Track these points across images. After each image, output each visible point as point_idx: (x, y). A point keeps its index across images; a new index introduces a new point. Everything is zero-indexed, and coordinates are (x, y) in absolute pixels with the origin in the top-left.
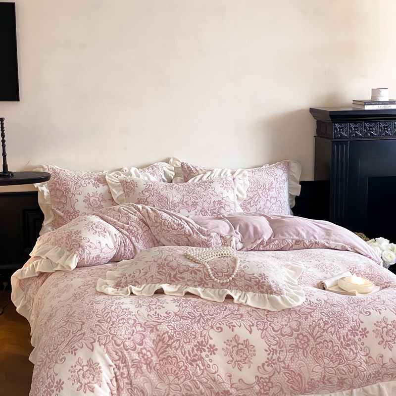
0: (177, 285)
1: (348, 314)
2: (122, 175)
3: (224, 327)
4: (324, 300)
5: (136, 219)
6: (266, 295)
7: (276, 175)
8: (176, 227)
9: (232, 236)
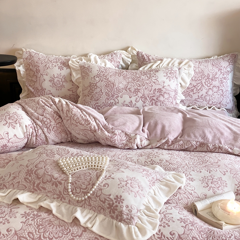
4: (178, 235)
5: (50, 112)
6: (115, 222)
7: (221, 67)
8: (83, 122)
9: (136, 134)
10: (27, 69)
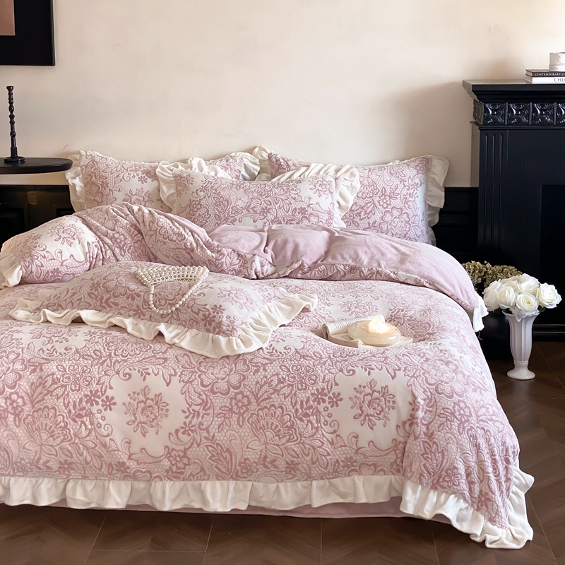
0: (107, 313)
1: (319, 372)
2: (180, 167)
3: (135, 374)
4: (296, 349)
5: (125, 225)
6: (211, 335)
7: (405, 176)
8: (175, 237)
9: (254, 255)
10: (88, 183)
